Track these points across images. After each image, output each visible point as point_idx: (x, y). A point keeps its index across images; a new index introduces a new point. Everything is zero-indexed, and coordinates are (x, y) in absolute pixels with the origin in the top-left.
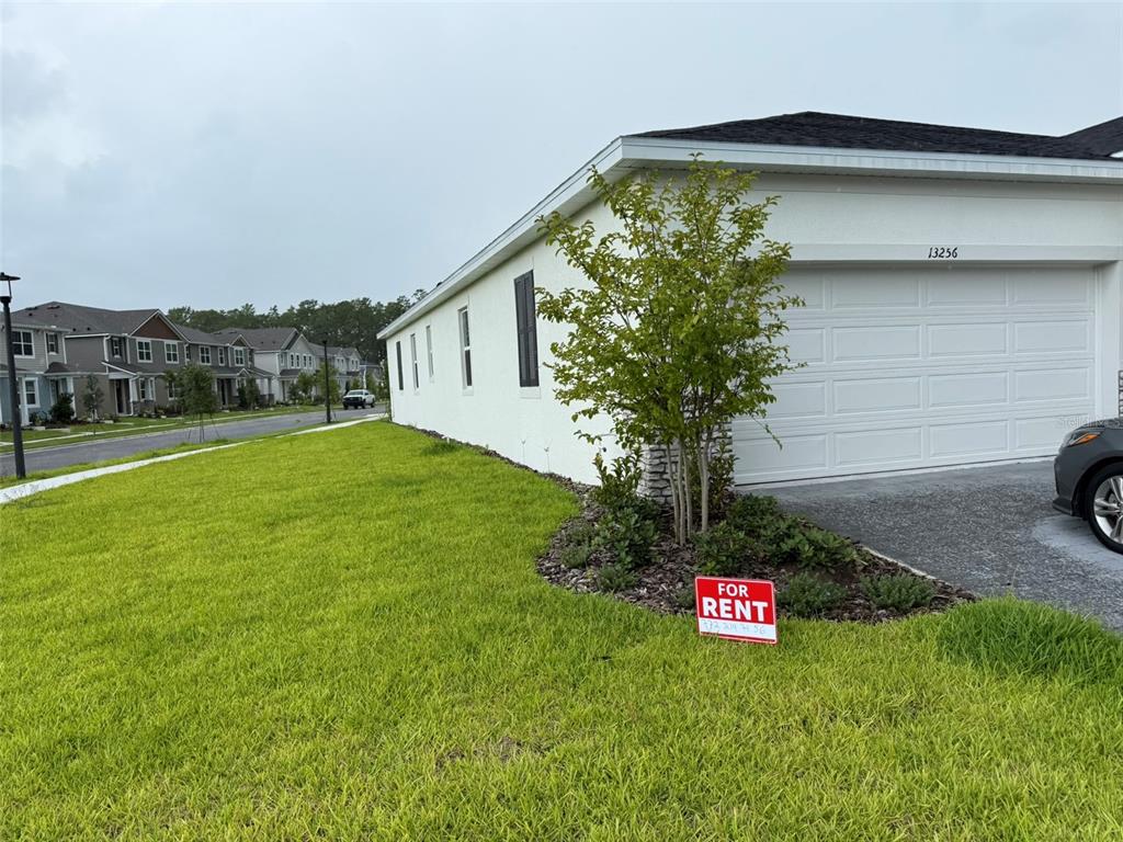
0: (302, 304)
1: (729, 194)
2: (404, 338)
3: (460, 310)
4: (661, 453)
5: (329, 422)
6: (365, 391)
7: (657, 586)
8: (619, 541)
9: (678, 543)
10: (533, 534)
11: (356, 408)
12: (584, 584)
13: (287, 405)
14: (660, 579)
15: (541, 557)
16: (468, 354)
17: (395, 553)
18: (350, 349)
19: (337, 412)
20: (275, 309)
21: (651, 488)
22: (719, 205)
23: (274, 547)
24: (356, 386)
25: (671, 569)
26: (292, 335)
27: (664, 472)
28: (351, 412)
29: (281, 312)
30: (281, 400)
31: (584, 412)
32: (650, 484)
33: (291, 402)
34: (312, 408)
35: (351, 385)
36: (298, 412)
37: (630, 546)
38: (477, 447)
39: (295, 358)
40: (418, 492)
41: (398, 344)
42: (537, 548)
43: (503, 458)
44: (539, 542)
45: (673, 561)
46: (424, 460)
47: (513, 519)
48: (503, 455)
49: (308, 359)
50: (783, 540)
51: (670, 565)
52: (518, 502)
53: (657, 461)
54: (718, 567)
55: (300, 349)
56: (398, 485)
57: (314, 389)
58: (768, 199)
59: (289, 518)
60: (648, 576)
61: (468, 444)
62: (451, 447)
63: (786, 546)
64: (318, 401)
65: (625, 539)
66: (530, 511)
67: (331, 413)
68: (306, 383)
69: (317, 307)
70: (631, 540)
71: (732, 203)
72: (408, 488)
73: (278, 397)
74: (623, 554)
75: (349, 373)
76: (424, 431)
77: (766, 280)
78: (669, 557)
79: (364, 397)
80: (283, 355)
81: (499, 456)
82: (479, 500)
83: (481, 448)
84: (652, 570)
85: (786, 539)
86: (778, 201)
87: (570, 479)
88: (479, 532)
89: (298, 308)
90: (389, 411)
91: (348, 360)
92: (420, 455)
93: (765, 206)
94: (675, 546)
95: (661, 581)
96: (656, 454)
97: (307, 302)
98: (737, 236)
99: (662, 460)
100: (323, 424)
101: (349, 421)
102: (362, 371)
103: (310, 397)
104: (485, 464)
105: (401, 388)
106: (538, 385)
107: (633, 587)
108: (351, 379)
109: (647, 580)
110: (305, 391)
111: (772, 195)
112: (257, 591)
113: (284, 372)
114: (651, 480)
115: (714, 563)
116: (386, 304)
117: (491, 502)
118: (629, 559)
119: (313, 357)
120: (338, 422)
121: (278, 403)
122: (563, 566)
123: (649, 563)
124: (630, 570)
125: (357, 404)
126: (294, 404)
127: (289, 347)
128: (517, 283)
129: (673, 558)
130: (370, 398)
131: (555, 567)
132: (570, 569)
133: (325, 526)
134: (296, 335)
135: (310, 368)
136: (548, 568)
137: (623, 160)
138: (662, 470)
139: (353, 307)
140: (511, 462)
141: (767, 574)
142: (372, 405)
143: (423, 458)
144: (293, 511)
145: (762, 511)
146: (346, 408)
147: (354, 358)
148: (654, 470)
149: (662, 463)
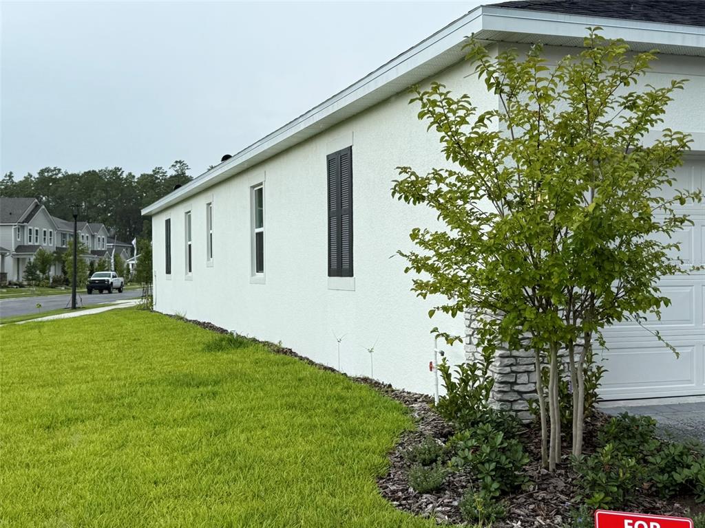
0: (42, 172)
1: (624, 74)
2: (177, 216)
3: (253, 187)
4: (512, 361)
5: (74, 307)
6: (112, 273)
7: (531, 519)
8: (483, 463)
9: (547, 468)
10: (366, 450)
11: (101, 292)
12: (443, 512)
13: (21, 286)
14: (533, 510)
15: (382, 479)
16: (260, 237)
17: (208, 466)
18: (96, 225)
19: (82, 297)
20: (10, 176)
21: (500, 400)
22: (612, 86)
23: (59, 454)
24: (102, 267)
25: (543, 499)
26: (31, 207)
27: (515, 383)
28: (96, 297)
29: (17, 179)
30: (15, 280)
31: (445, 309)
32: (499, 396)
33: (25, 283)
34: (51, 290)
35: (96, 265)
36: (33, 294)
37: (496, 469)
38: (266, 344)
39: (34, 233)
40: (215, 394)
41: (168, 222)
42: (376, 467)
43: (301, 358)
44: (377, 459)
45: (545, 489)
46: (208, 357)
47: (338, 430)
48: (300, 354)
49: (48, 234)
50: (675, 470)
51: (542, 494)
52: (336, 411)
53: (508, 370)
54: (609, 499)
55: (41, 222)
56: (189, 385)
57: (52, 268)
58: (674, 83)
59: (69, 421)
60: (519, 506)
61: (254, 340)
62: (237, 342)
63: (680, 476)
64: (57, 283)
65: (489, 461)
66: (354, 421)
67: (77, 297)
68: (45, 262)
69: (60, 175)
70: (498, 462)
71: (627, 84)
72: (201, 389)
73: (12, 276)
74: (489, 479)
75: (94, 252)
76: (197, 323)
77: (658, 173)
78: (539, 485)
79: (111, 280)
80: (21, 228)
81: (296, 355)
82: (291, 406)
83: (272, 344)
84: (522, 500)
85: (678, 469)
86: (685, 85)
87: (390, 386)
88: (302, 446)
89: (37, 176)
90: (148, 296)
91: (93, 236)
92: (203, 350)
93: (669, 90)
94: (544, 471)
95: (535, 513)
96: (506, 361)
97: (47, 170)
98: (634, 121)
99: (514, 368)
100: (66, 310)
101: (97, 308)
102: (110, 250)
103: (48, 278)
104: (284, 364)
105: (168, 271)
106: (352, 275)
107: (504, 520)
108: (97, 259)
109: (518, 511)
110: (43, 271)
111: (678, 78)
112: (53, 507)
113: (20, 248)
114: (500, 392)
115: (602, 495)
116: (138, 175)
117: (306, 410)
118: (496, 485)
119: (55, 233)
120: (84, 308)
121: (10, 284)
122: (411, 490)
123: (517, 490)
124: (498, 499)
125: (104, 287)
126: (30, 285)
127: (27, 220)
128: (331, 160)
129: (543, 486)
130: (117, 281)
131: (402, 491)
132: (421, 494)
133: (114, 430)
134: (37, 207)
135: (50, 245)
136: (394, 492)
137: (483, 32)
138: (512, 380)
139: (101, 177)
140: (311, 363)
141: (658, 508)
142: (120, 290)
143: (208, 355)
144: (71, 412)
145: (641, 434)
146: (90, 292)
147: (101, 235)
148: (504, 379)
149: (512, 372)
